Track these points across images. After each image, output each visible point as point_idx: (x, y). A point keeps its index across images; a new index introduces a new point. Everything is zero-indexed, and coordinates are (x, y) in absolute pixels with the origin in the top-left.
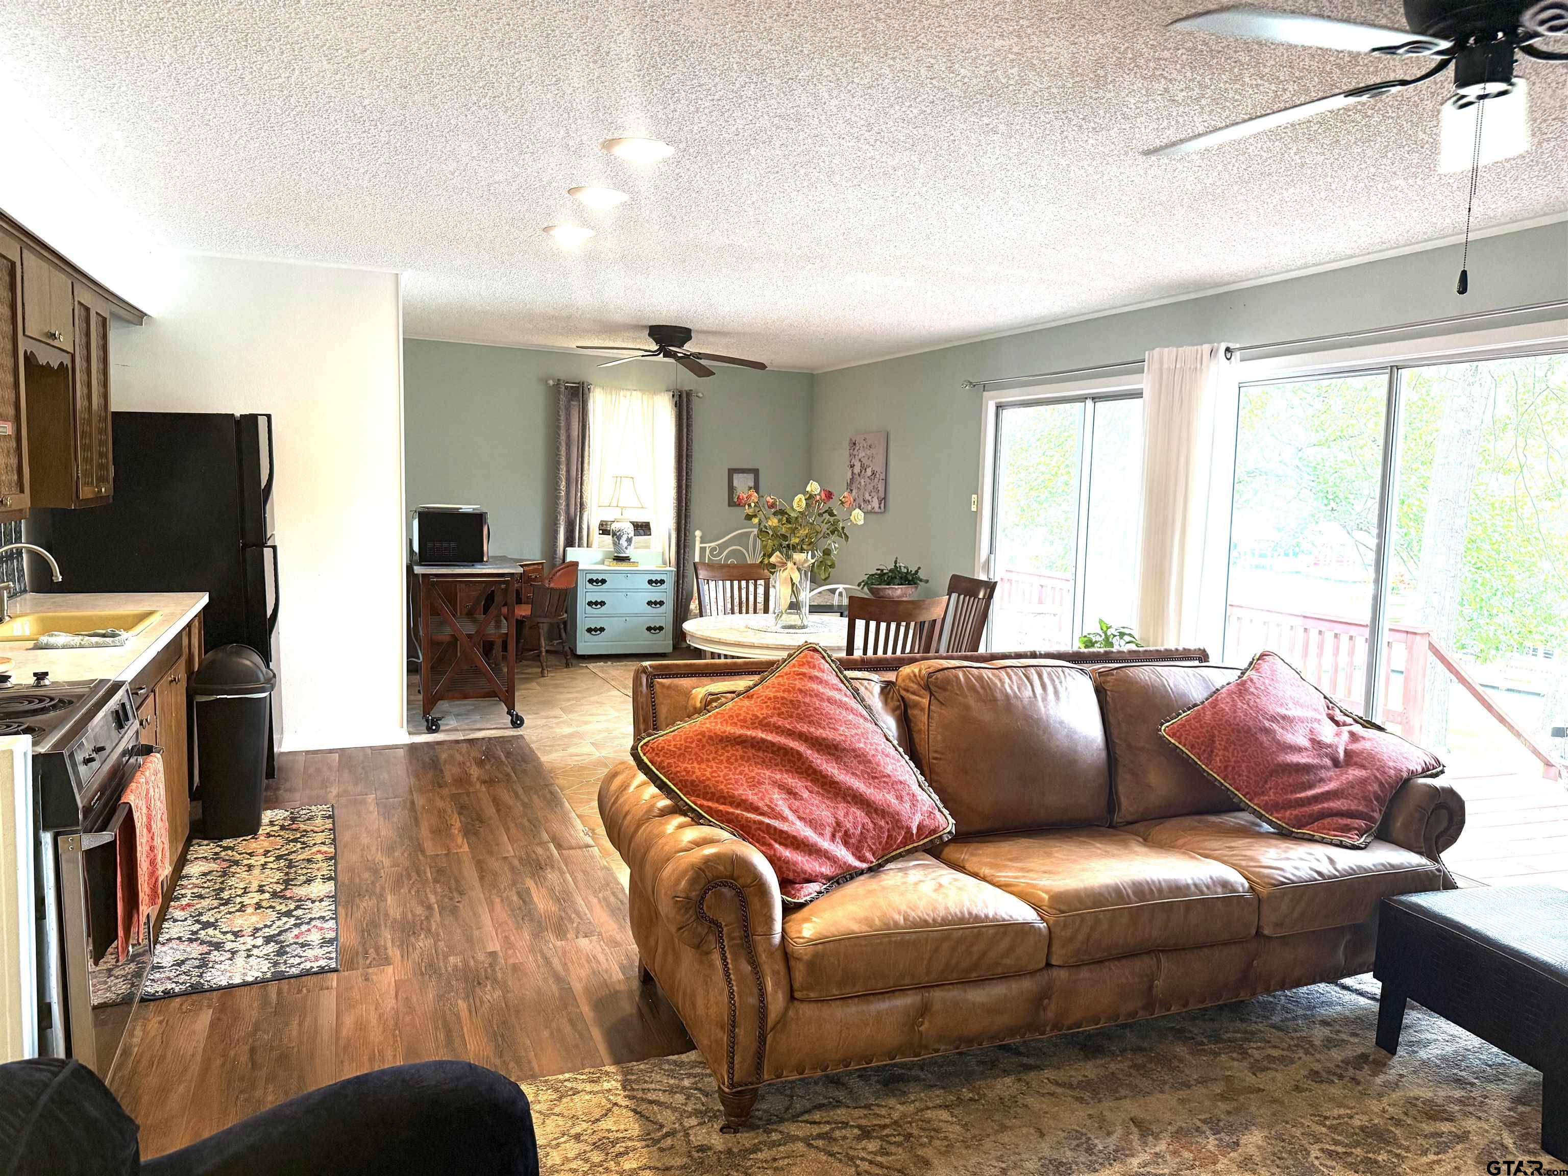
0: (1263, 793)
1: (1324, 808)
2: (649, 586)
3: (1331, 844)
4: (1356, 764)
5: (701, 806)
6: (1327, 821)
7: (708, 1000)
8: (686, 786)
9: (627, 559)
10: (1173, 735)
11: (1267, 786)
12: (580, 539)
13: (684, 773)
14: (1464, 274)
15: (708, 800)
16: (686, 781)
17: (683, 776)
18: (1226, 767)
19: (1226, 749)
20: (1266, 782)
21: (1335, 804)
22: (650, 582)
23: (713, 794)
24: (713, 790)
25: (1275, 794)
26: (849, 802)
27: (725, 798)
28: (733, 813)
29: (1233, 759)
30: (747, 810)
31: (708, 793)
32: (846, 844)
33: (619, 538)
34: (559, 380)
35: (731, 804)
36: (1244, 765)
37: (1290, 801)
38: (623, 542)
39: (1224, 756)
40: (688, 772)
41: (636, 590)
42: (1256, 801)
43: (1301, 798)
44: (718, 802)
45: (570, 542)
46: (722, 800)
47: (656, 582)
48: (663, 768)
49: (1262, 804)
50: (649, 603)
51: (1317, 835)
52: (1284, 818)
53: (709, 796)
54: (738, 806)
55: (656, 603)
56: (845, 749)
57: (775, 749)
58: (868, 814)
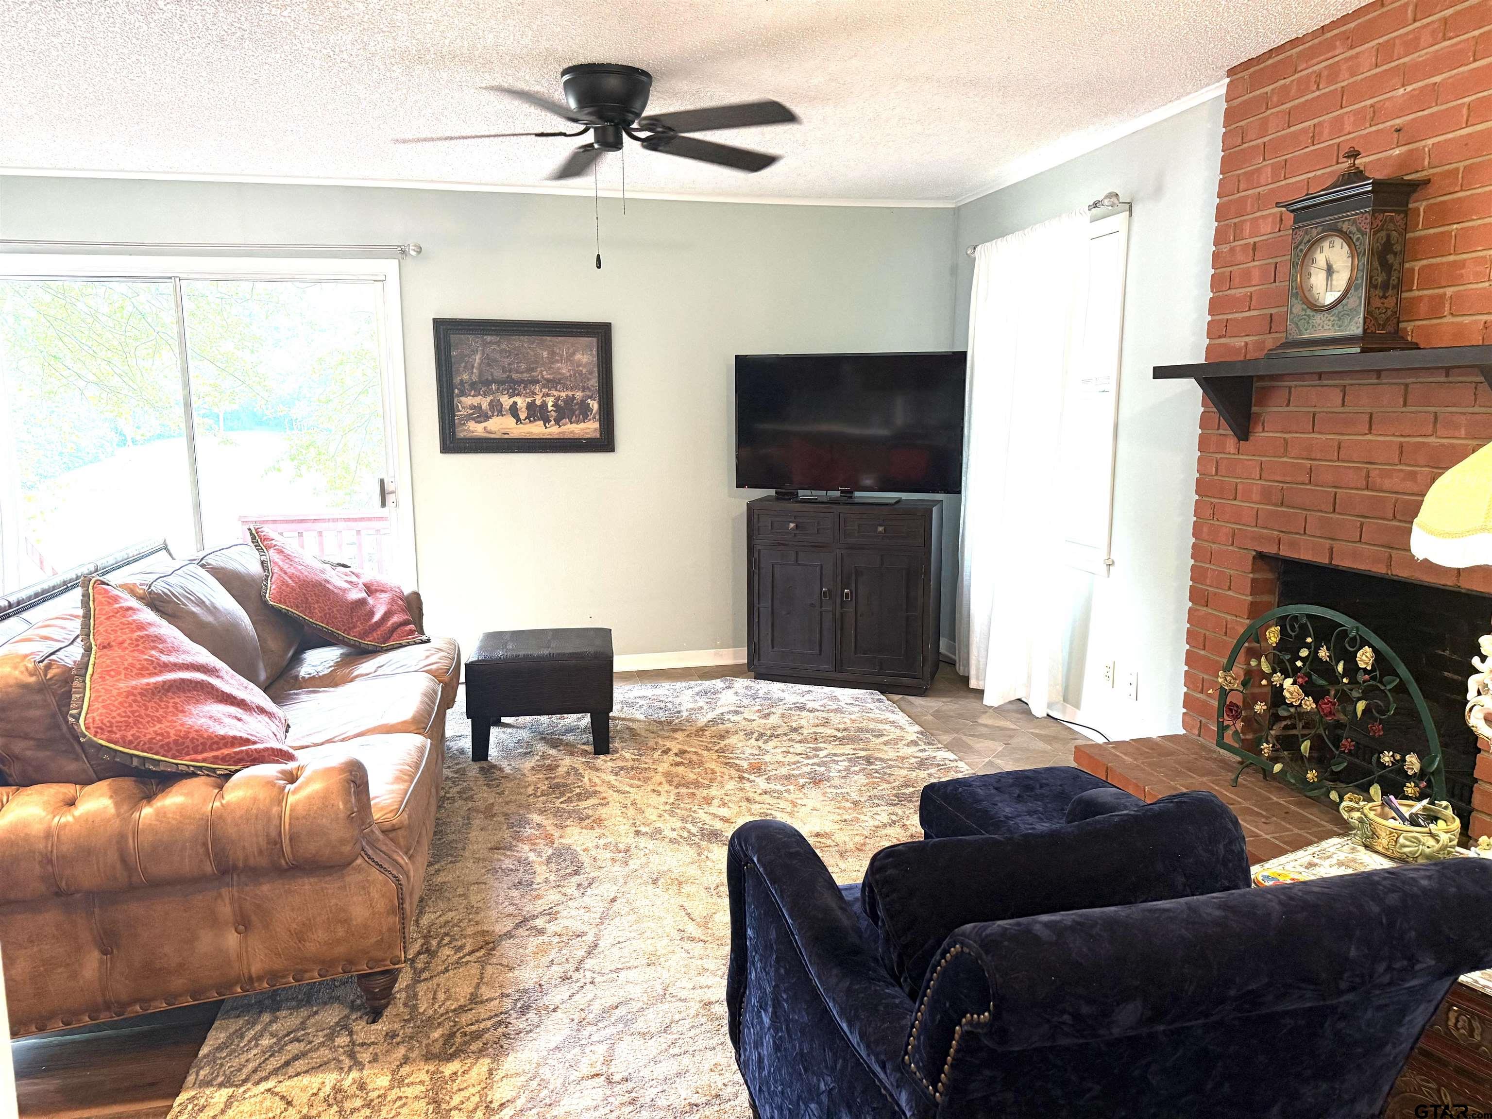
5: (204, 760)
8: (170, 749)
10: (280, 602)
11: (354, 621)
13: (159, 738)
15: (202, 752)
16: (168, 744)
17: (162, 741)
20: (352, 618)
23: (204, 744)
24: (201, 740)
25: (362, 624)
27: (217, 743)
28: (242, 751)
30: (241, 745)
35: (226, 746)
36: (335, 610)
37: (373, 625)
42: (352, 634)
43: (375, 623)
52: (374, 639)
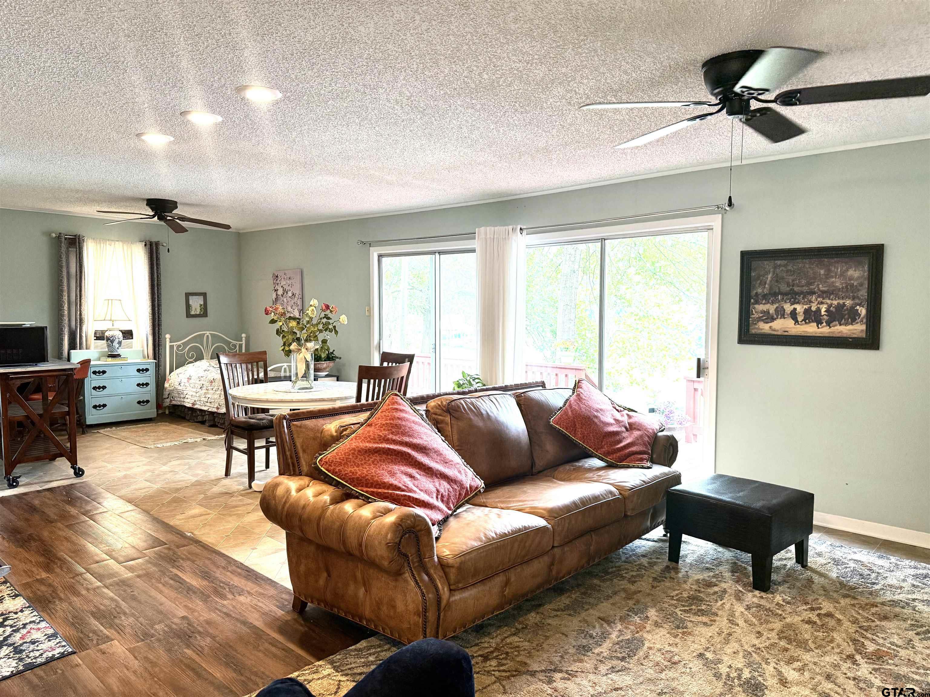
0: (602, 448)
1: (630, 451)
2: (138, 373)
3: (638, 467)
4: (635, 428)
5: (367, 492)
6: (632, 457)
7: (407, 601)
8: (354, 481)
9: (119, 355)
10: (557, 424)
11: (603, 444)
12: (81, 344)
13: (351, 474)
14: (730, 198)
15: (369, 488)
16: (353, 478)
17: (351, 476)
18: (583, 437)
19: (581, 428)
20: (602, 442)
21: (634, 449)
22: (139, 370)
23: (372, 483)
24: (371, 481)
25: (607, 447)
26: (438, 478)
27: (380, 485)
28: (388, 493)
29: (586, 433)
30: (394, 490)
31: (368, 483)
32: (442, 501)
33: (112, 342)
34: (60, 233)
35: (384, 488)
36: (591, 434)
37: (614, 450)
38: (116, 344)
39: (581, 431)
40: (353, 473)
41: (127, 377)
42: (599, 452)
43: (619, 448)
44: (375, 488)
45: (73, 346)
46: (378, 486)
47: (143, 370)
48: (336, 472)
49: (602, 453)
50: (138, 385)
51: (631, 464)
52: (612, 458)
53: (369, 485)
54: (388, 488)
55: (143, 385)
56: (429, 449)
57: (396, 453)
58: (449, 483)
